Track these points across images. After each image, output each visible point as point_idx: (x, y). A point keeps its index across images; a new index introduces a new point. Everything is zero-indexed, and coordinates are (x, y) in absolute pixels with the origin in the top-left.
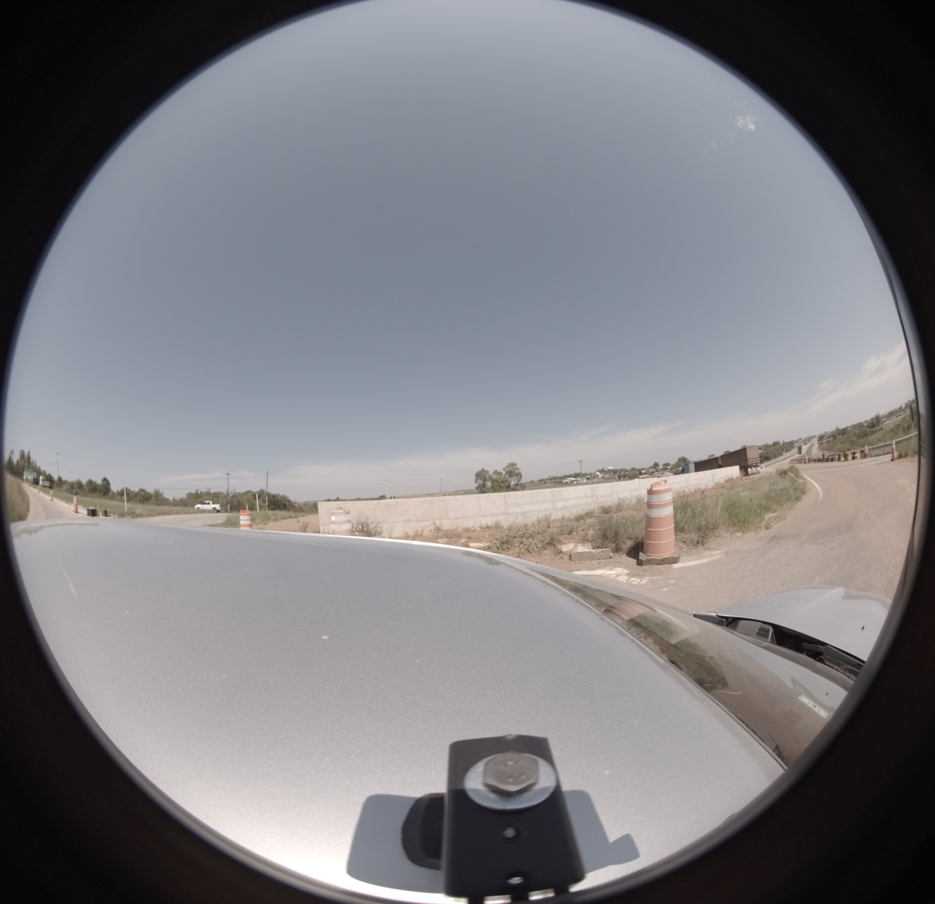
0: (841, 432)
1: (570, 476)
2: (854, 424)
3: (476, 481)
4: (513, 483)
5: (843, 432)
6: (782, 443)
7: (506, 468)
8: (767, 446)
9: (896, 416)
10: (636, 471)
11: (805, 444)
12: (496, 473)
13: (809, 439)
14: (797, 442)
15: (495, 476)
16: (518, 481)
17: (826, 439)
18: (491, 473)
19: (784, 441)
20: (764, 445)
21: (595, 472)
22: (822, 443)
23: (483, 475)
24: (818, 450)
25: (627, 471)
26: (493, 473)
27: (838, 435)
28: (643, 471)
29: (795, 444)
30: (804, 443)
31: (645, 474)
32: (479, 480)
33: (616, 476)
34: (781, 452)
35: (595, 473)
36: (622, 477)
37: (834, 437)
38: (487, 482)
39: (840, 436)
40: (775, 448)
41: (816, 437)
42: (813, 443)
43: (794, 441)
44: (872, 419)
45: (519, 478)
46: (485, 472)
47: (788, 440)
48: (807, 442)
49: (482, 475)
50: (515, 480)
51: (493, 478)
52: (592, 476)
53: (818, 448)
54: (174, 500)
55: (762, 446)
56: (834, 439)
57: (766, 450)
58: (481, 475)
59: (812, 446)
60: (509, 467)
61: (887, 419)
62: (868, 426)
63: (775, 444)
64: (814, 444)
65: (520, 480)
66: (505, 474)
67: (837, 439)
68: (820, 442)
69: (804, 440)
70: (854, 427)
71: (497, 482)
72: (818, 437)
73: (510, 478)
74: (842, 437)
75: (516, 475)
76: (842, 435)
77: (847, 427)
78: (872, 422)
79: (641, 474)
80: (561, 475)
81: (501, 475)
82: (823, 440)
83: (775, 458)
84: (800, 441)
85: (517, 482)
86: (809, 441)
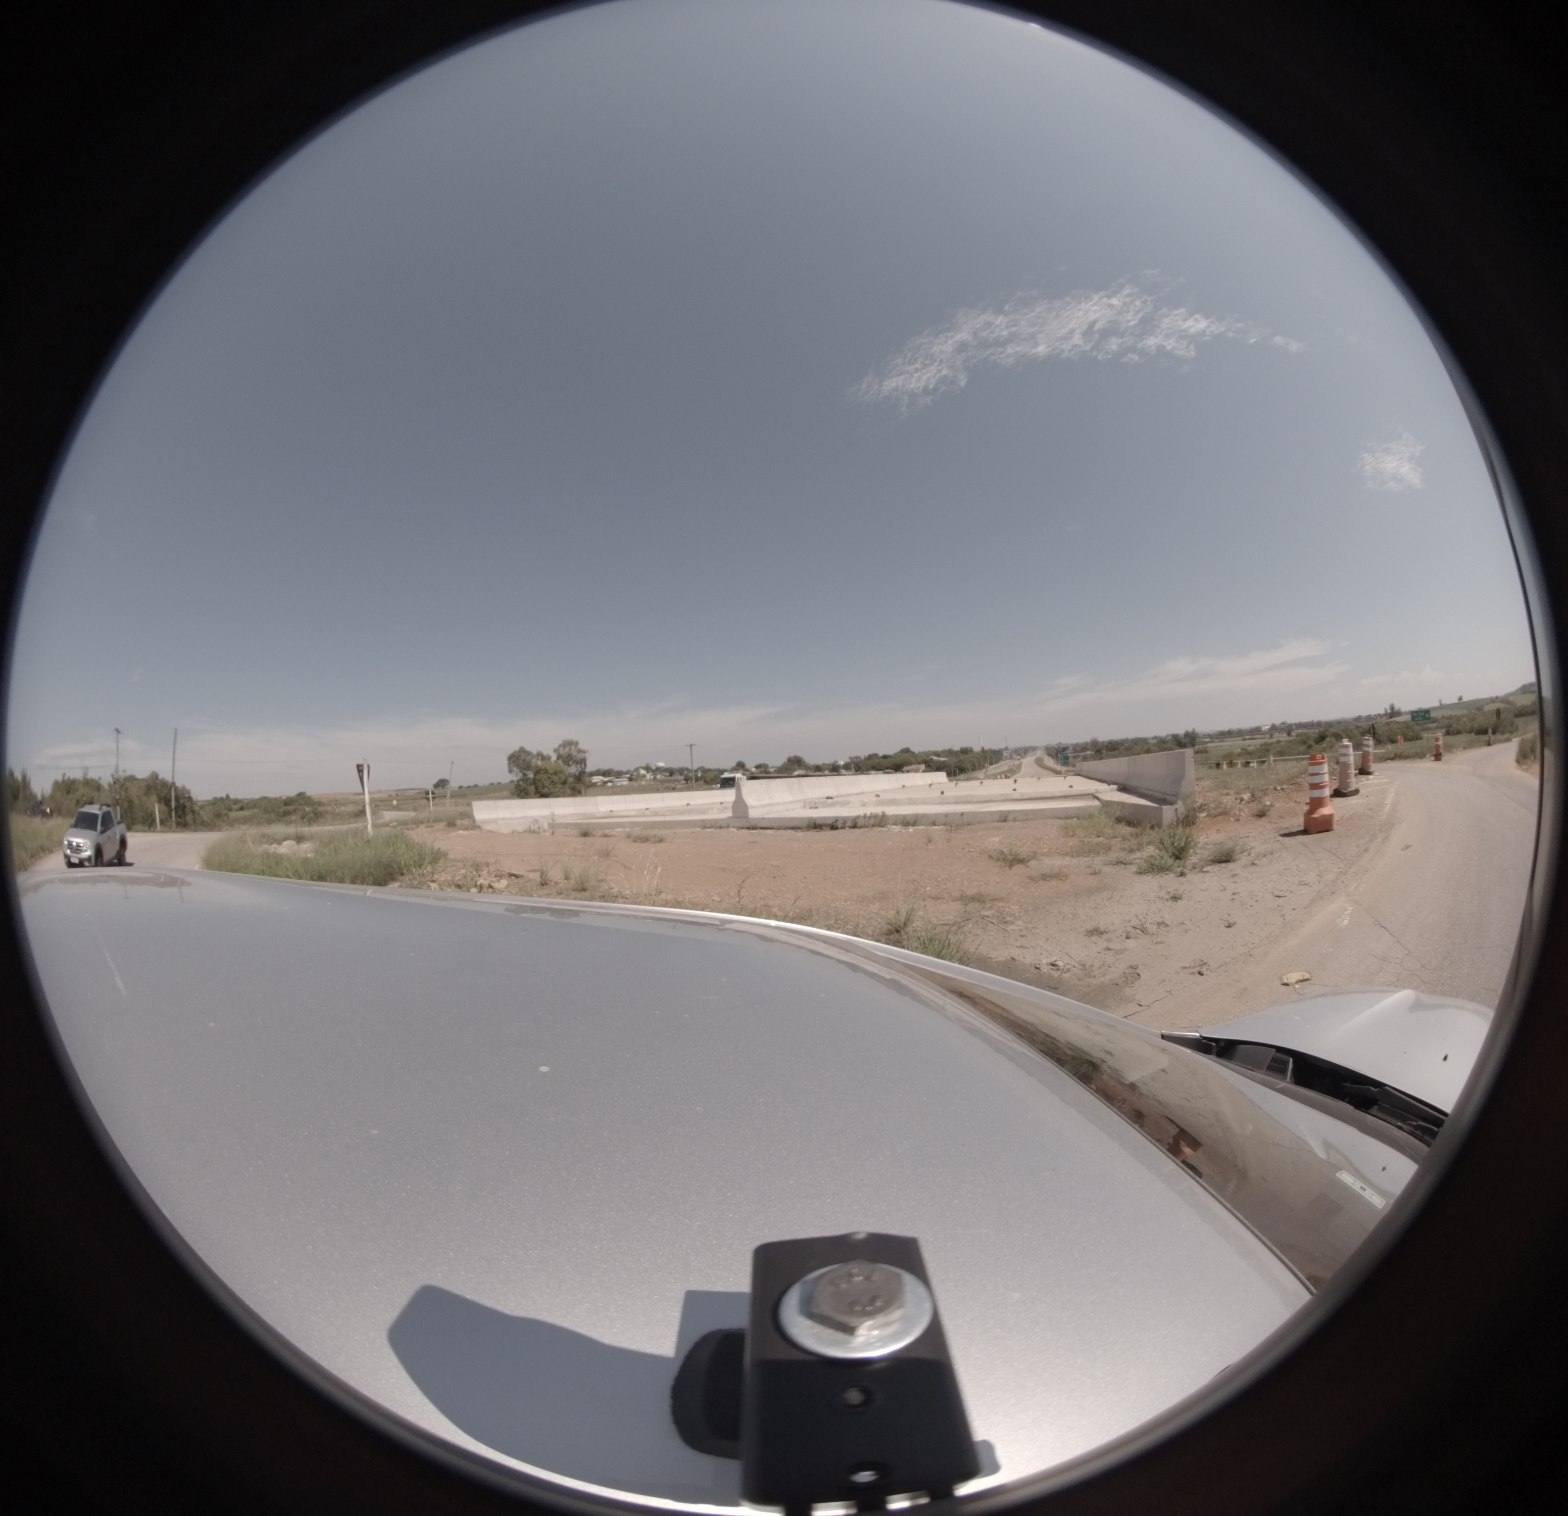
14: (1007, 750)
20: (947, 751)
55: (942, 751)
63: (966, 750)
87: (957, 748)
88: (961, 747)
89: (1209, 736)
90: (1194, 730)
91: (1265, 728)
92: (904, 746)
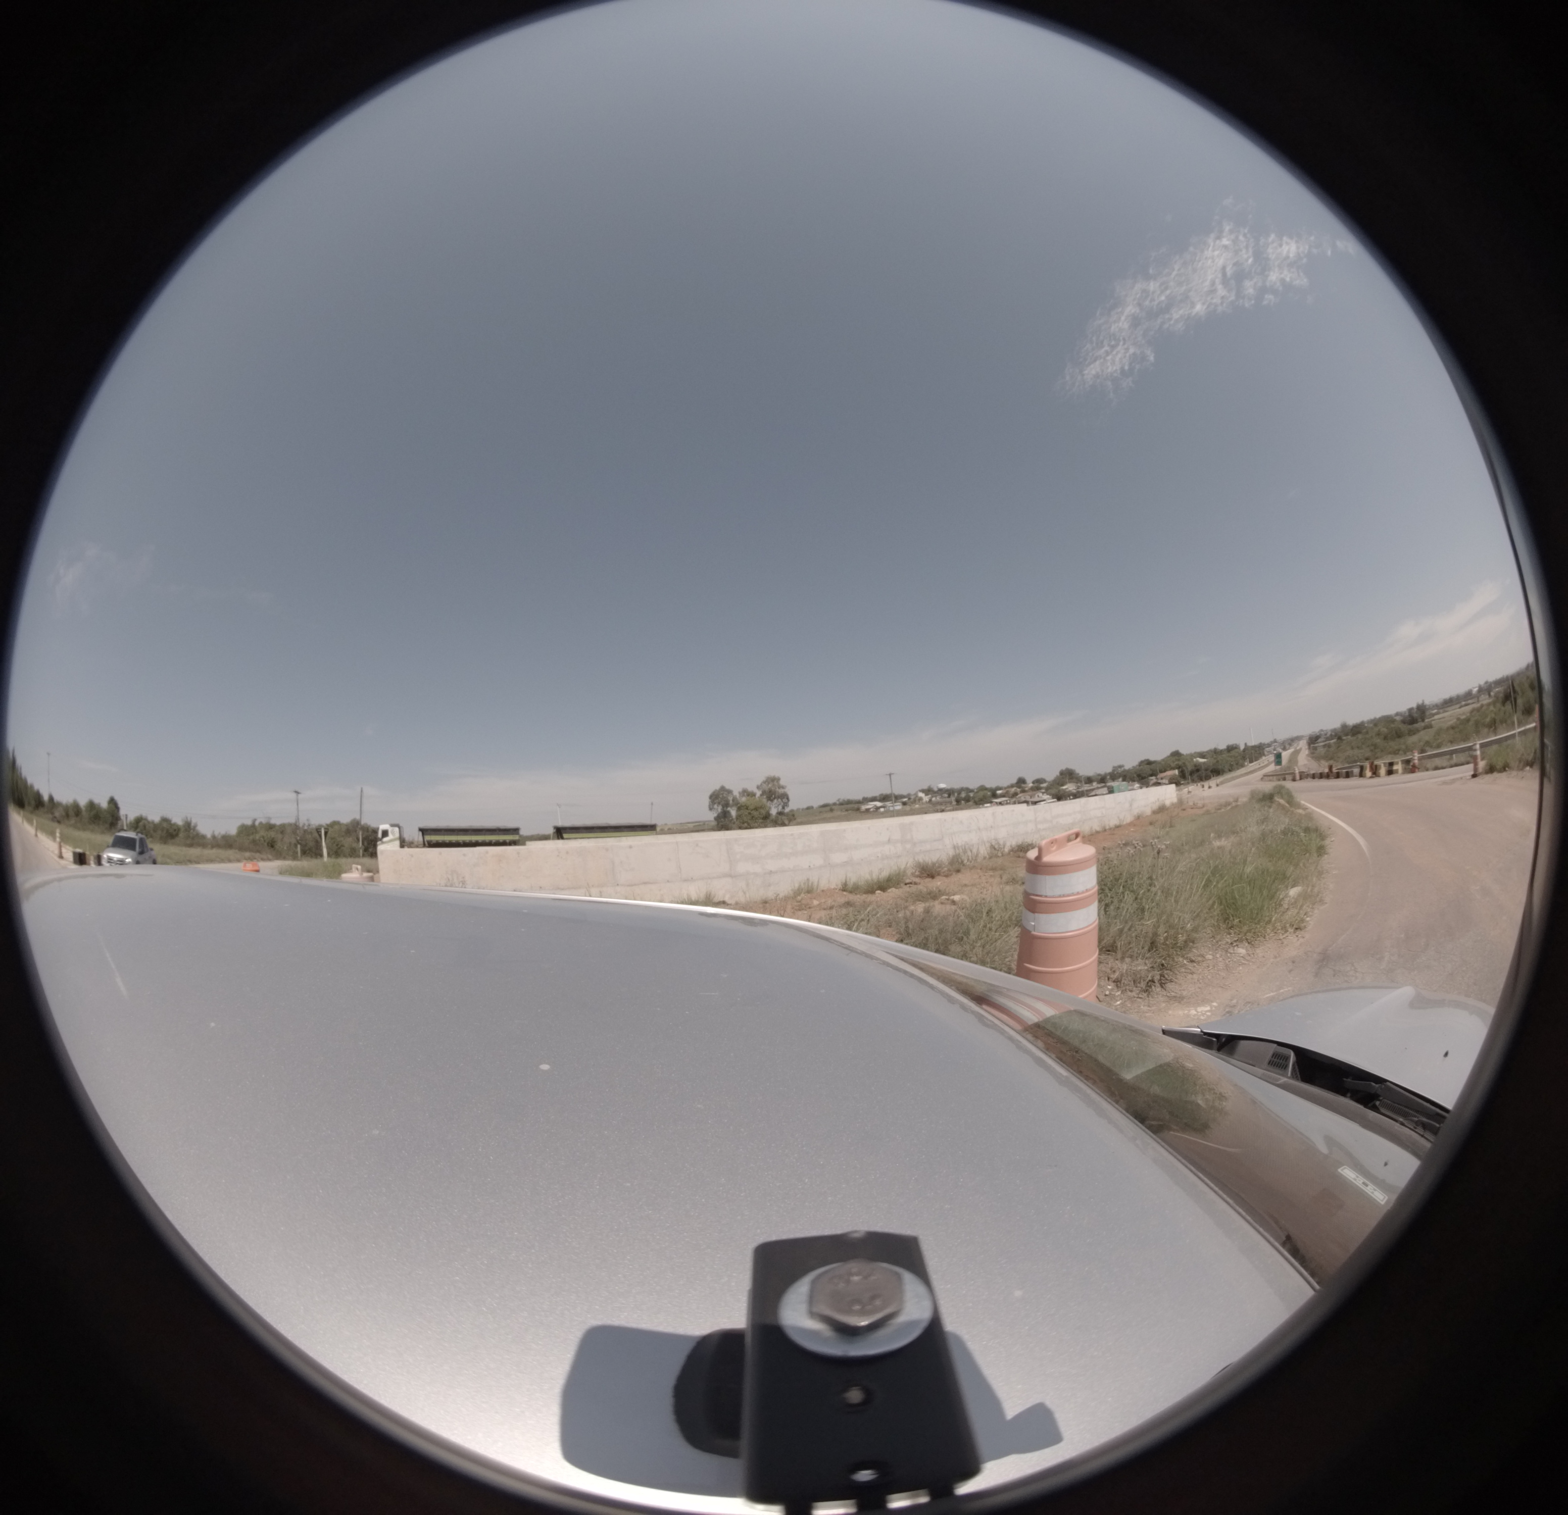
0: (1352, 730)
1: (874, 799)
2: (1375, 718)
3: (711, 807)
4: (774, 812)
5: (1356, 730)
6: (1242, 747)
7: (761, 784)
8: (1216, 752)
9: (1458, 706)
10: (986, 792)
11: (1285, 749)
12: (745, 794)
13: (1292, 741)
14: (1269, 745)
15: (744, 799)
16: (783, 808)
17: (1323, 742)
18: (736, 793)
19: (1246, 744)
20: (1211, 751)
21: (917, 792)
22: (1315, 748)
23: (723, 796)
24: (1310, 758)
25: (972, 791)
26: (740, 793)
27: (1347, 735)
28: (999, 792)
29: (1267, 749)
30: (1282, 747)
31: (1002, 796)
32: (716, 806)
33: (953, 799)
34: (1241, 761)
35: (916, 794)
36: (963, 802)
37: (1340, 738)
38: (729, 809)
39: (1349, 737)
40: (1230, 754)
41: (1304, 738)
42: (1298, 748)
43: (1264, 744)
44: (1410, 710)
45: (784, 803)
46: (726, 793)
47: (1253, 742)
48: (1287, 746)
49: (721, 796)
50: (778, 805)
51: (740, 802)
52: (912, 800)
53: (1308, 755)
54: (214, 837)
55: (1207, 752)
56: (1339, 741)
57: (1215, 759)
58: (719, 797)
59: (1297, 752)
60: (767, 783)
61: (1441, 711)
62: (1404, 722)
63: (1231, 749)
64: (1300, 749)
65: (786, 805)
66: (761, 795)
67: (1344, 742)
68: (1312, 745)
69: (1282, 744)
70: (1376, 722)
71: (747, 809)
72: (1308, 738)
73: (769, 802)
74: (1355, 738)
75: (779, 797)
76: (1353, 735)
77: (1362, 724)
78: (1410, 715)
79: (995, 796)
80: (859, 797)
81: (753, 797)
82: (1317, 743)
83: (1230, 771)
84: (1276, 744)
85: (780, 808)
86: (1290, 745)
87: (1222, 746)
88: (1227, 744)
89: (1436, 706)
90: (1423, 701)
91: (1475, 690)
92: (1174, 750)
